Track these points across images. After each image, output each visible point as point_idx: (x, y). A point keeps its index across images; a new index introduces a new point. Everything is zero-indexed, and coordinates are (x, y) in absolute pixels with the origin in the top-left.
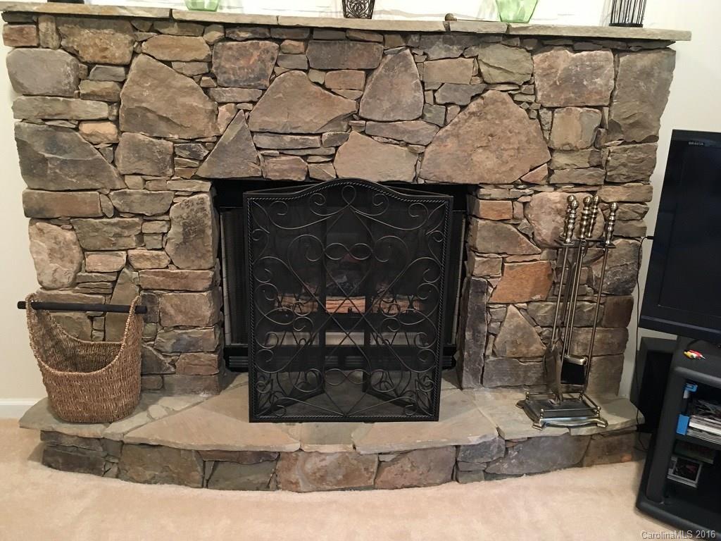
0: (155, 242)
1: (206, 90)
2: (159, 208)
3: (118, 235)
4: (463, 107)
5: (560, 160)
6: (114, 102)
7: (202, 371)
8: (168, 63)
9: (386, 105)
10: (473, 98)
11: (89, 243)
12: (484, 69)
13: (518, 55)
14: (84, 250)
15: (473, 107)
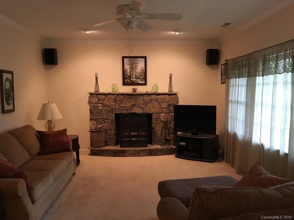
0: (107, 123)
1: (114, 102)
2: (108, 118)
3: (102, 122)
4: (149, 103)
5: (163, 110)
6: (102, 104)
7: (113, 142)
8: (110, 99)
9: (138, 103)
10: (150, 102)
11: (98, 123)
12: (151, 98)
13: (156, 96)
14: (97, 124)
15: (150, 103)
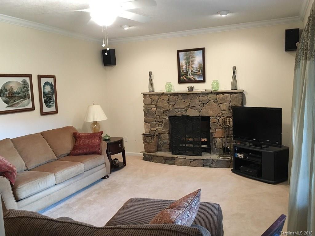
0: (160, 126)
1: (168, 103)
2: (161, 121)
3: (156, 125)
4: (206, 104)
5: (223, 112)
6: (156, 105)
7: (167, 148)
8: (163, 99)
9: (194, 104)
10: (208, 102)
11: (152, 126)
12: (208, 98)
13: (214, 95)
14: (151, 127)
15: (208, 104)
